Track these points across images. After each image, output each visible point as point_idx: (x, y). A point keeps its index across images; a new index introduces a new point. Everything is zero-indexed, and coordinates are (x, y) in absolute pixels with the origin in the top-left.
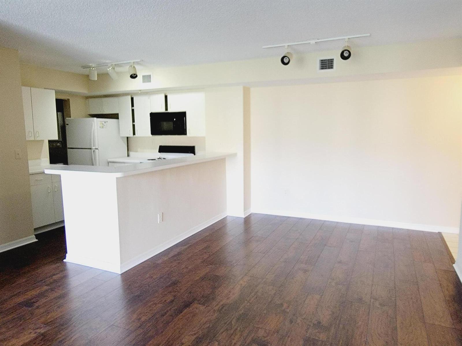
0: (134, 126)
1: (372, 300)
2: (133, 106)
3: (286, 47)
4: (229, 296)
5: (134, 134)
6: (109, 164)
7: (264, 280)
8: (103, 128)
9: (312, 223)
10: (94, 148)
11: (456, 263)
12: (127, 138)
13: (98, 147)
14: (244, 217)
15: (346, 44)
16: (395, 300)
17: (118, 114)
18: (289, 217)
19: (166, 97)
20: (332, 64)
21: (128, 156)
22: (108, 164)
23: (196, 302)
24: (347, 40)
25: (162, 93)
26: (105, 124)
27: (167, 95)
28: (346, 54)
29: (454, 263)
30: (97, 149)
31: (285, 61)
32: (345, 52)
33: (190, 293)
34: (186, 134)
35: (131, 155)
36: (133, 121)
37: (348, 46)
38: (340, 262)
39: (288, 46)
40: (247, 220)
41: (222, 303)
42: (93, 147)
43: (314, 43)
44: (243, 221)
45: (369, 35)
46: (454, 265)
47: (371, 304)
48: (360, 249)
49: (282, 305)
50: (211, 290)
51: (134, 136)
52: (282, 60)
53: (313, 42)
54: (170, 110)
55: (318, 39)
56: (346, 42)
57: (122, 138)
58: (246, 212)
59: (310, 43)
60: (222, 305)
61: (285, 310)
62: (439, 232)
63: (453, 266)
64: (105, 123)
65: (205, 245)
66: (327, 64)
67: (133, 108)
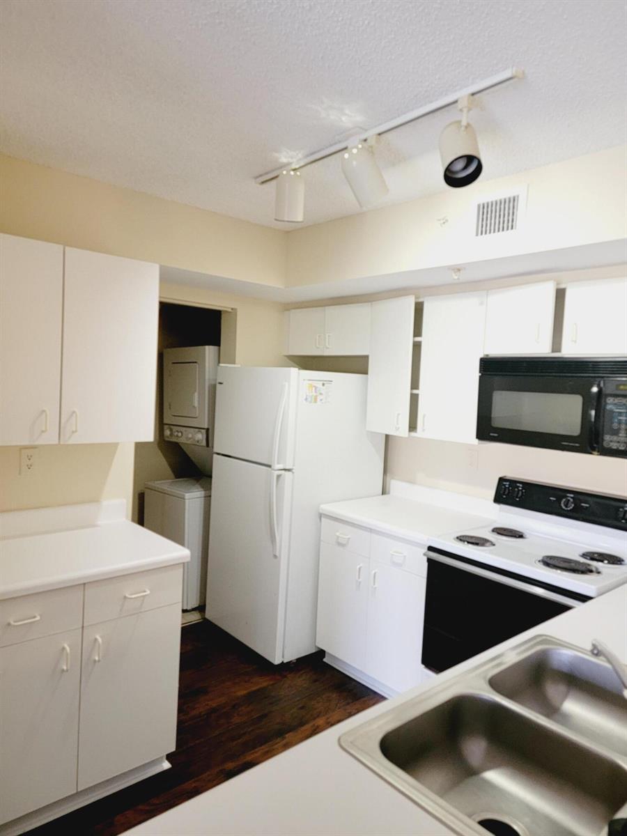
0: (414, 399)
2: (418, 331)
5: (413, 426)
6: (323, 519)
8: (316, 401)
10: (281, 466)
12: (387, 436)
13: (294, 465)
17: (367, 357)
19: (560, 295)
21: (384, 493)
22: (320, 519)
25: (546, 278)
26: (323, 390)
27: (563, 287)
30: (289, 470)
35: (391, 491)
36: (415, 384)
42: (278, 463)
51: (413, 434)
54: (570, 350)
57: (373, 435)
64: (323, 385)
67: (418, 339)
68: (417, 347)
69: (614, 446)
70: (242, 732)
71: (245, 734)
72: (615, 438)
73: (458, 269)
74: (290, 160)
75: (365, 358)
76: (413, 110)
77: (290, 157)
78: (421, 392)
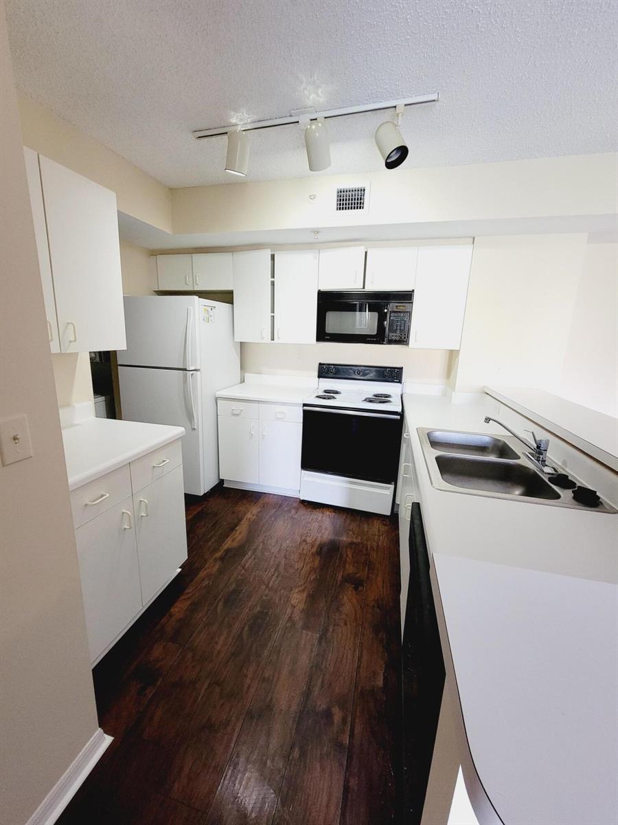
5: (272, 336)
8: (208, 321)
10: (193, 368)
13: (201, 367)
21: (241, 382)
26: (211, 313)
30: (199, 370)
34: (407, 343)
35: (246, 381)
36: (272, 309)
42: (192, 366)
64: (212, 309)
67: (273, 280)
68: (273, 283)
69: (394, 338)
70: (209, 537)
71: (211, 537)
72: (394, 334)
73: (316, 231)
74: (238, 123)
75: (231, 293)
76: (355, 105)
77: (240, 119)
78: (276, 314)
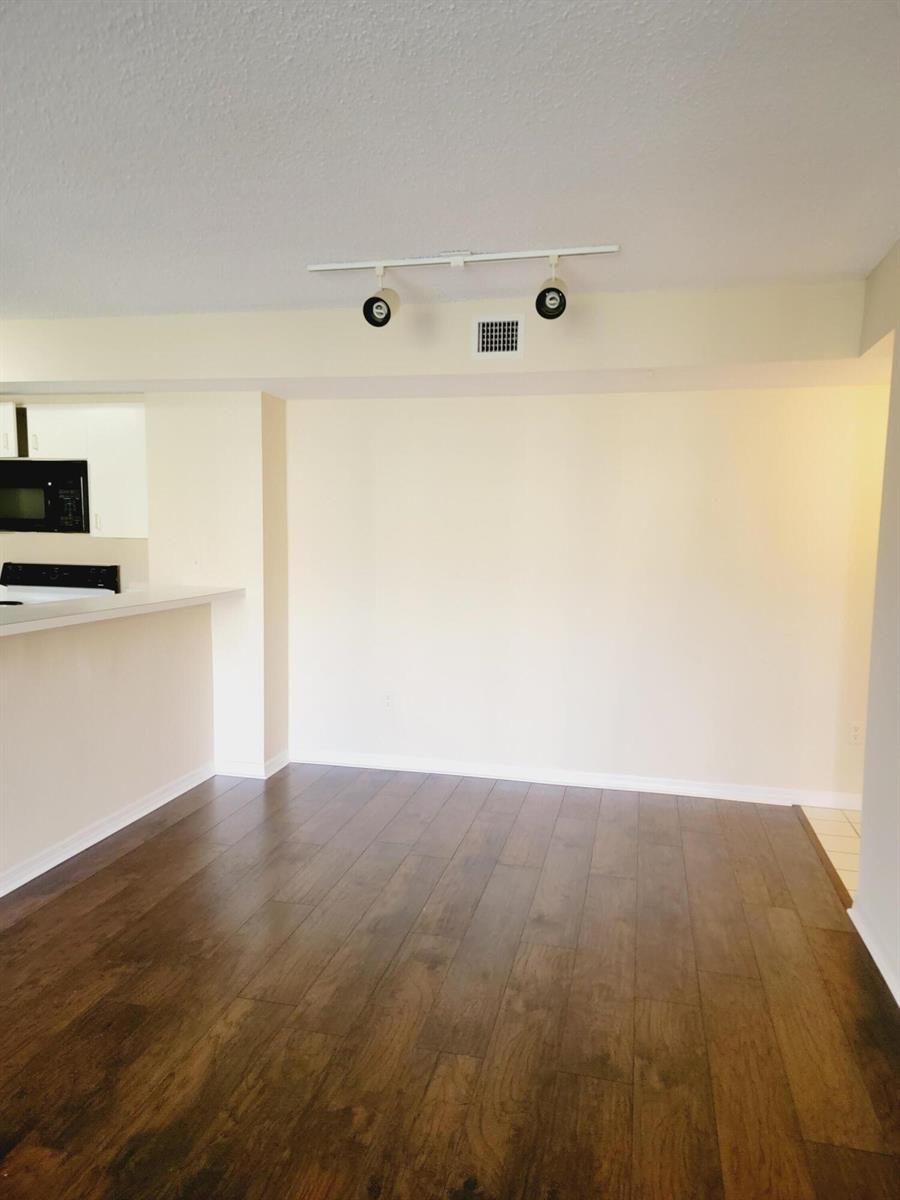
1: (638, 1062)
3: (380, 271)
4: (167, 1094)
7: (300, 1009)
9: (460, 789)
11: (854, 906)
14: (265, 778)
15: (553, 273)
16: (706, 1054)
18: (397, 772)
20: (513, 336)
23: (34, 1134)
24: (554, 260)
25: (8, 401)
27: (24, 406)
28: (551, 303)
29: (850, 907)
31: (374, 312)
32: (549, 296)
33: (22, 1094)
34: (87, 530)
37: (556, 279)
38: (539, 920)
39: (385, 267)
40: (276, 787)
41: (131, 1131)
43: (462, 264)
44: (261, 789)
45: (614, 248)
46: (849, 911)
47: (637, 1079)
48: (593, 871)
49: (348, 1112)
50: (102, 1075)
52: (368, 311)
53: (457, 261)
54: (35, 454)
55: (472, 254)
56: (551, 265)
58: (268, 763)
59: (449, 263)
60: (132, 1139)
61: (358, 1138)
62: (794, 806)
63: (847, 915)
65: (123, 884)
66: (498, 337)
69: (67, 524)
72: (67, 518)
